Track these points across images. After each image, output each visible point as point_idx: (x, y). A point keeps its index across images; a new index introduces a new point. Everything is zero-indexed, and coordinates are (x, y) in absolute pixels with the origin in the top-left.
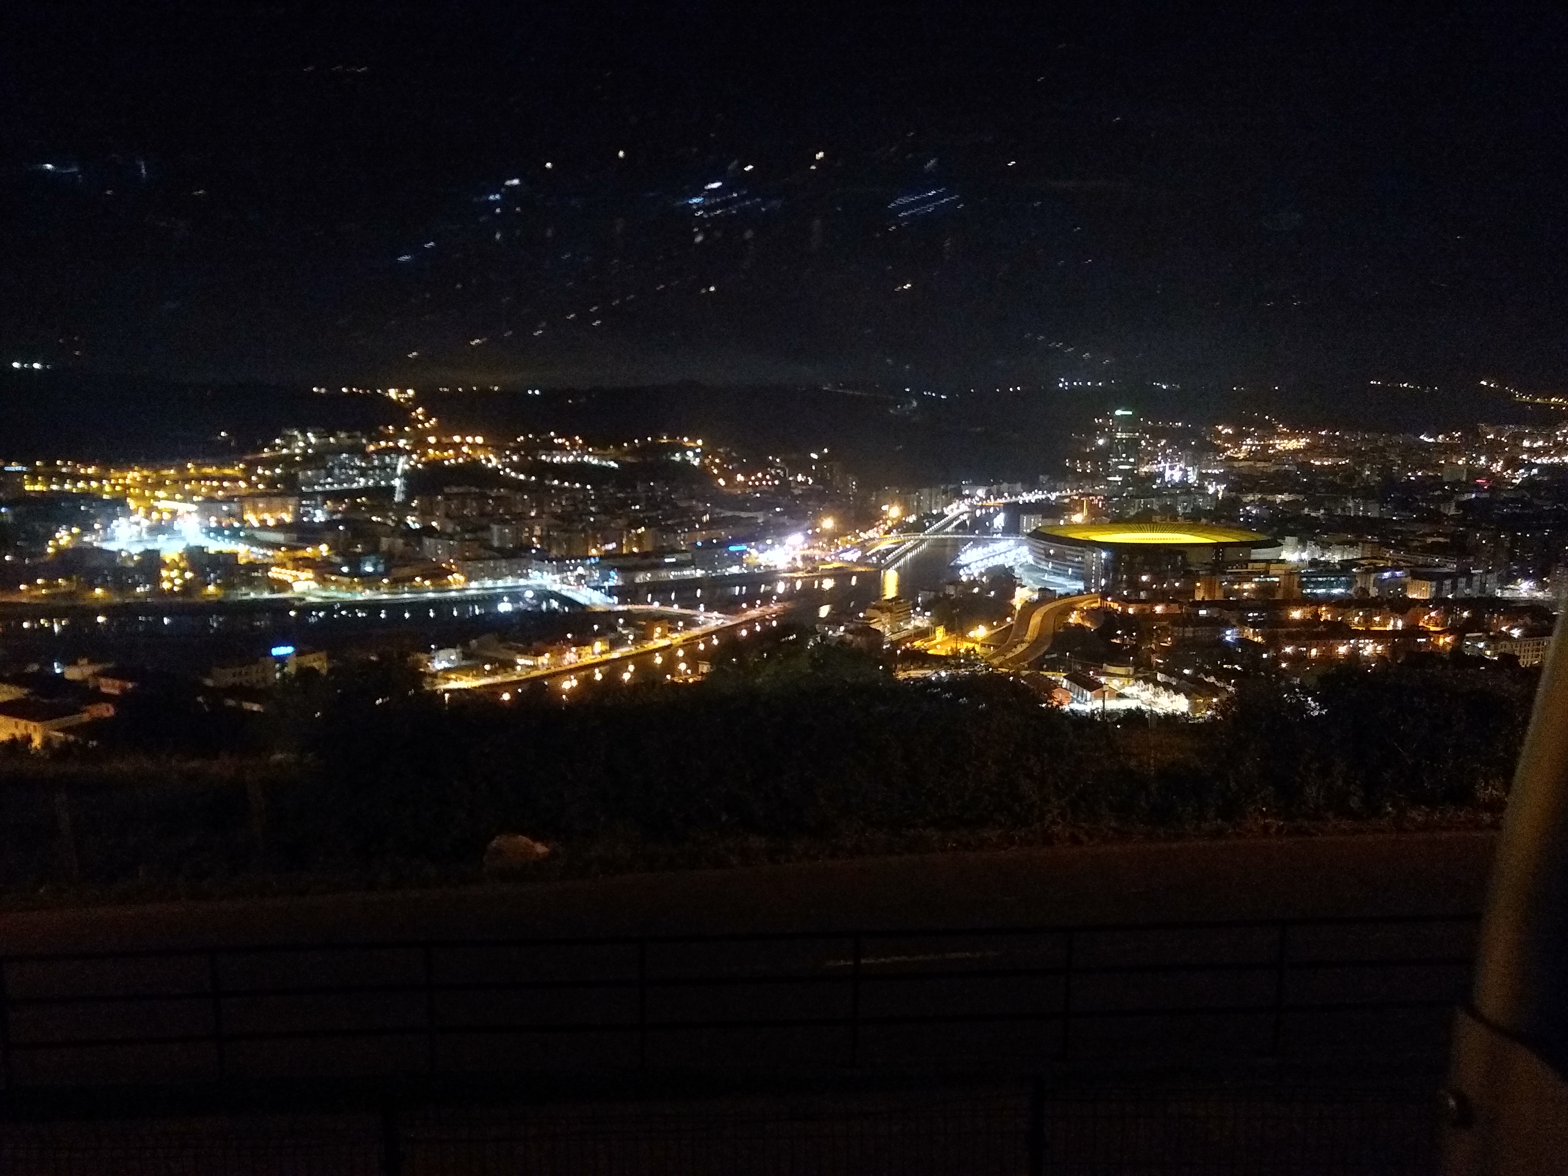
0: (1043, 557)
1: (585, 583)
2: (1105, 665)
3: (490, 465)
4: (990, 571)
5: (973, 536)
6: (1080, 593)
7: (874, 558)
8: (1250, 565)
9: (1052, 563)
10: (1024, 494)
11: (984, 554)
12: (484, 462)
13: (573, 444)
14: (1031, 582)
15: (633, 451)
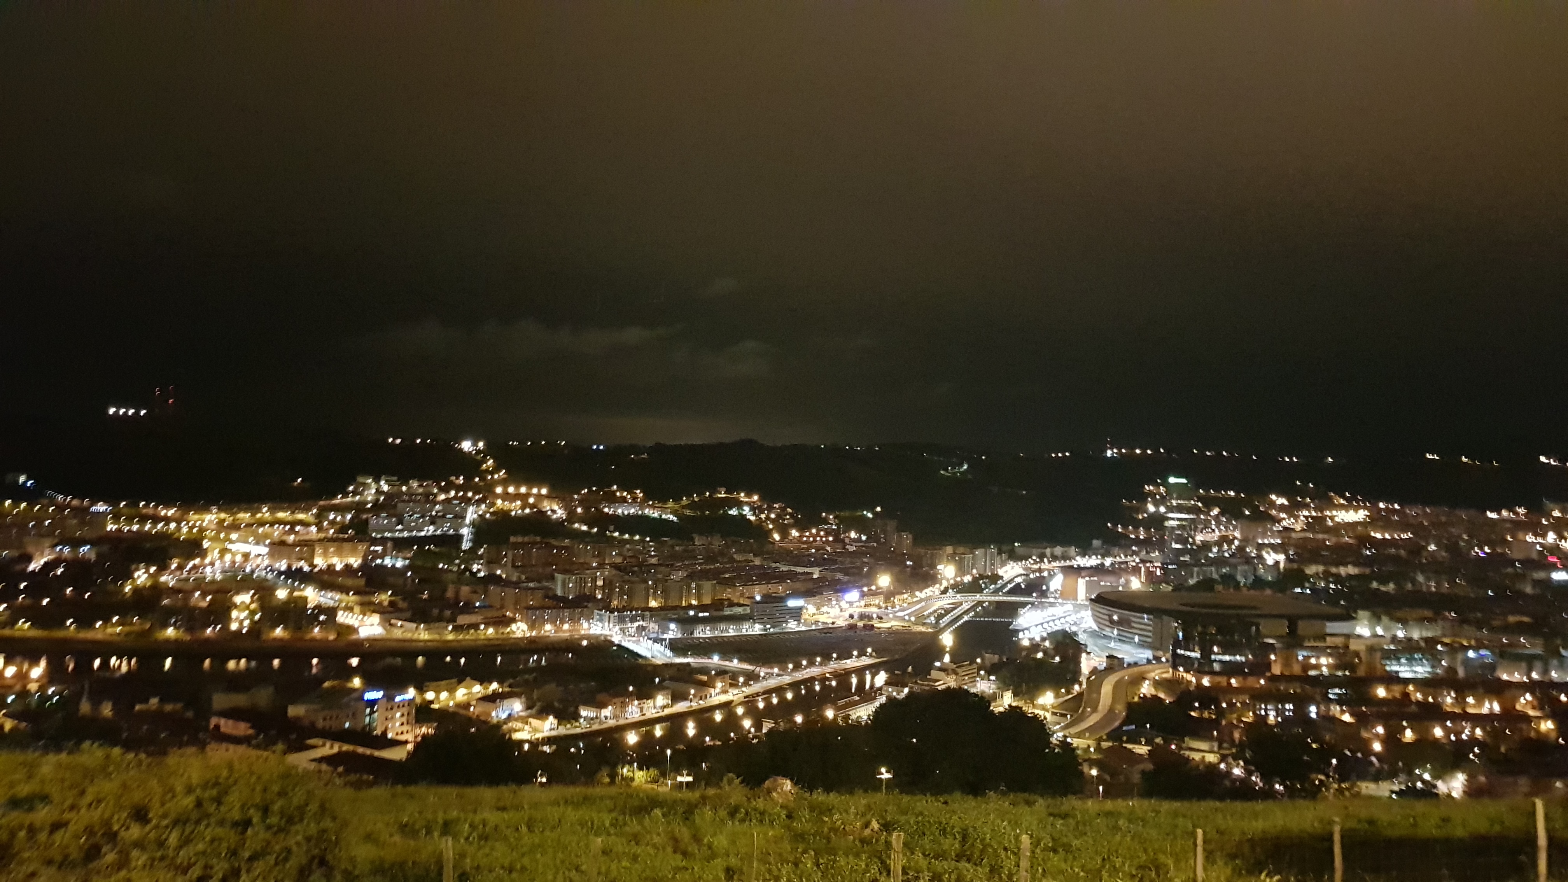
0: (1108, 623)
1: (646, 635)
2: (1186, 739)
3: (555, 516)
4: (1052, 636)
5: (1031, 599)
6: (1149, 661)
7: (932, 618)
8: (1328, 639)
9: (1117, 629)
10: (1078, 558)
11: (1044, 618)
12: (549, 513)
13: (634, 499)
14: (1096, 649)
15: (692, 506)
